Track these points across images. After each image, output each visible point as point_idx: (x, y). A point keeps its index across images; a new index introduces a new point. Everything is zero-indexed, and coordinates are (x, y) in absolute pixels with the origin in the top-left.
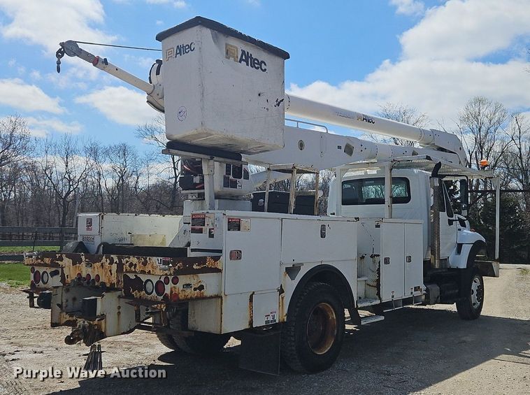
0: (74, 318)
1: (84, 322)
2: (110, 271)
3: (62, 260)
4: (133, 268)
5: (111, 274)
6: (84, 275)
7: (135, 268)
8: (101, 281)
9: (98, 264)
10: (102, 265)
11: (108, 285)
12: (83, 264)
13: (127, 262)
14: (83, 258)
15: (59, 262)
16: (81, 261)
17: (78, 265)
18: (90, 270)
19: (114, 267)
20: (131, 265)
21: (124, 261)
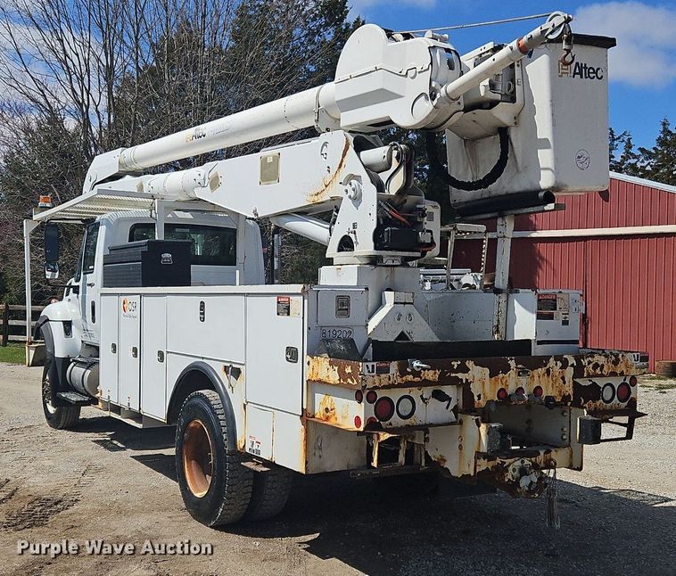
0: (498, 460)
1: (523, 462)
2: (563, 378)
3: (466, 370)
4: (598, 371)
5: (564, 383)
6: (511, 389)
7: (601, 370)
8: (544, 394)
9: (541, 371)
10: (548, 372)
11: (558, 399)
12: (512, 373)
13: (589, 363)
14: (512, 363)
15: (460, 375)
16: (507, 369)
17: (501, 376)
18: (523, 382)
19: (569, 372)
20: (596, 366)
21: (585, 362)
